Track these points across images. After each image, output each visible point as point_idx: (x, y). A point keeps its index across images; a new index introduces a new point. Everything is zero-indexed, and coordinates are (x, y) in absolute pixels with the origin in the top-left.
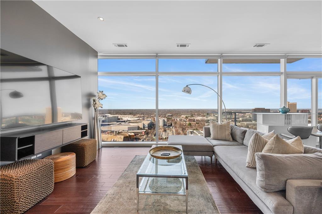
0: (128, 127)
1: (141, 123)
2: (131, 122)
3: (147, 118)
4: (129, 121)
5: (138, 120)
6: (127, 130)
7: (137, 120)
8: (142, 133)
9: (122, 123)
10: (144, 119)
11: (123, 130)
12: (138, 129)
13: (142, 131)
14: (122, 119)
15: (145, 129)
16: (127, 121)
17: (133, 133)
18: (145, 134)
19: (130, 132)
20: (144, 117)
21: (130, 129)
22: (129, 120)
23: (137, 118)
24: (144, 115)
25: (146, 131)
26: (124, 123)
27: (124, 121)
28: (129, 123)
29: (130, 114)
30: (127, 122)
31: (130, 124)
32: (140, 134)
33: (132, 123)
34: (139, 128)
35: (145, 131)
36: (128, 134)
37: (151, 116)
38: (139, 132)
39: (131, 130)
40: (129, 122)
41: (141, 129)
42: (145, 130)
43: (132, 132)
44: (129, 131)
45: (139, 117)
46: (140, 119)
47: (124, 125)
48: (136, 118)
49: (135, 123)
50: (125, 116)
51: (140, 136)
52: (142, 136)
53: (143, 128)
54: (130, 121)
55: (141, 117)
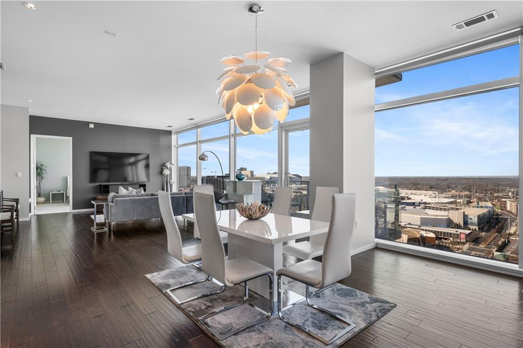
0: (421, 218)
1: (456, 212)
2: (430, 208)
3: (480, 199)
4: (425, 203)
5: (452, 203)
6: (419, 224)
7: (448, 203)
8: (458, 236)
9: (407, 207)
10: (469, 203)
11: (410, 224)
12: (448, 227)
13: (460, 231)
14: (409, 199)
15: (470, 229)
16: (420, 203)
17: (435, 232)
18: (467, 242)
19: (426, 230)
20: (469, 197)
21: (425, 222)
22: (424, 201)
23: (449, 198)
24: (470, 192)
25: (470, 234)
26: (412, 207)
27: (413, 204)
28: (425, 208)
29: (431, 188)
30: (419, 206)
31: (427, 211)
32: (451, 239)
33: (433, 208)
34: (450, 223)
35: (467, 232)
36: (418, 232)
37: (495, 195)
38: (451, 234)
39: (427, 225)
40: (426, 206)
41: (458, 226)
42: (470, 231)
43: (429, 231)
44: (422, 228)
45: (453, 197)
46: (458, 201)
47: (412, 213)
48: (444, 198)
49: (441, 209)
50: (417, 191)
51: (451, 243)
52: (458, 243)
53: (462, 224)
54: (429, 204)
55: (460, 197)
